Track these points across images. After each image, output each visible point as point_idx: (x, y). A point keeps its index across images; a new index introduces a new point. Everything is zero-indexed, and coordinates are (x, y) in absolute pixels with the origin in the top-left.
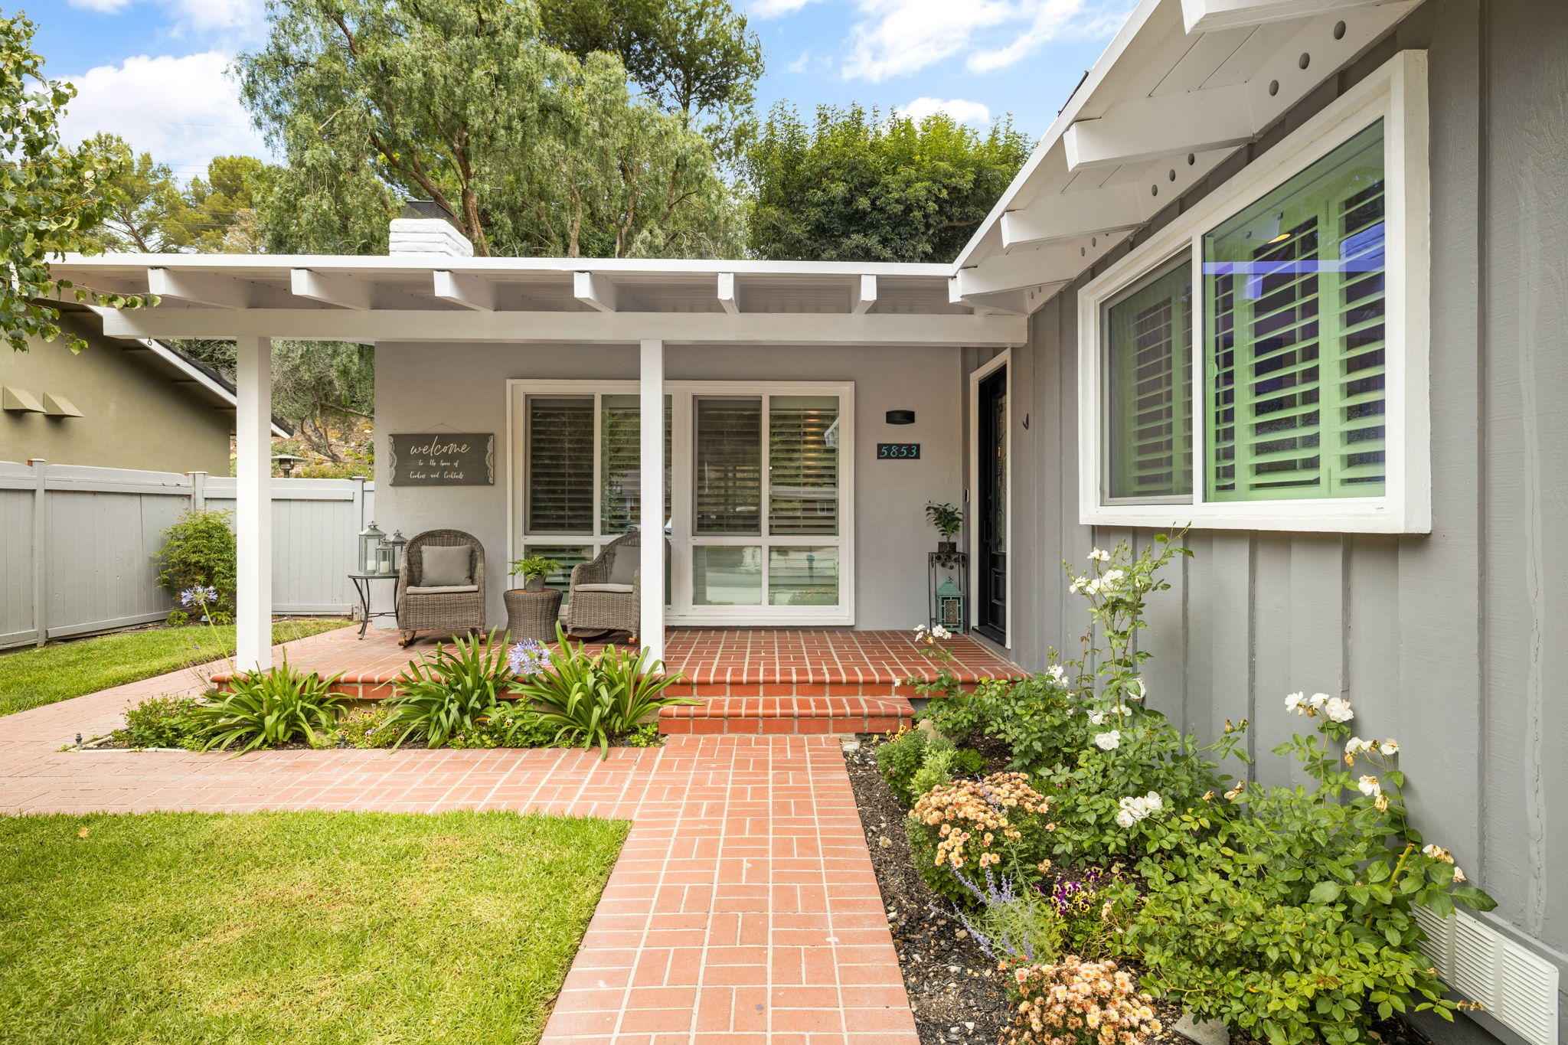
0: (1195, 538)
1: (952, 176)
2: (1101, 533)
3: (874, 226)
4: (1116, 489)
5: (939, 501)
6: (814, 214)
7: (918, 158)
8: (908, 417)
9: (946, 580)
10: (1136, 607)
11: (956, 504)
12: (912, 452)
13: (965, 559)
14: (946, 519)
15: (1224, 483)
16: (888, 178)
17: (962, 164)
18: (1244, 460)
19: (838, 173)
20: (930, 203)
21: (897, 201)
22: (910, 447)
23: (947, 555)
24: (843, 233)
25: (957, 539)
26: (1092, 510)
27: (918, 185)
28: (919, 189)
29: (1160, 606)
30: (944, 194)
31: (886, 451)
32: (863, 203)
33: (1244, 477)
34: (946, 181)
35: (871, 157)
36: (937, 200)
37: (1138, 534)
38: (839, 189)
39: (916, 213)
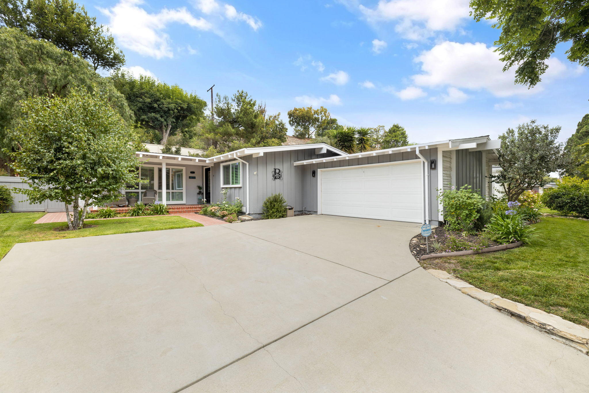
0: (231, 188)
1: (181, 104)
2: (223, 188)
3: (159, 112)
4: (224, 184)
5: (199, 185)
6: (140, 105)
7: (172, 97)
8: (193, 173)
9: (200, 196)
10: (226, 194)
11: (201, 186)
12: (194, 178)
13: (203, 194)
14: (200, 188)
15: (233, 184)
16: (163, 101)
17: (184, 101)
18: (234, 182)
19: (148, 95)
20: (176, 110)
21: (166, 107)
22: (194, 177)
23: (200, 193)
24: (148, 111)
25: (201, 190)
26: (222, 186)
27: (172, 105)
28: (172, 106)
29: (228, 193)
30: (179, 108)
31: (190, 178)
32: (156, 105)
33: (234, 183)
34: (180, 105)
35: (158, 94)
36: (177, 109)
37: (226, 188)
38: (149, 100)
39: (171, 111)
